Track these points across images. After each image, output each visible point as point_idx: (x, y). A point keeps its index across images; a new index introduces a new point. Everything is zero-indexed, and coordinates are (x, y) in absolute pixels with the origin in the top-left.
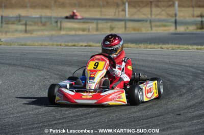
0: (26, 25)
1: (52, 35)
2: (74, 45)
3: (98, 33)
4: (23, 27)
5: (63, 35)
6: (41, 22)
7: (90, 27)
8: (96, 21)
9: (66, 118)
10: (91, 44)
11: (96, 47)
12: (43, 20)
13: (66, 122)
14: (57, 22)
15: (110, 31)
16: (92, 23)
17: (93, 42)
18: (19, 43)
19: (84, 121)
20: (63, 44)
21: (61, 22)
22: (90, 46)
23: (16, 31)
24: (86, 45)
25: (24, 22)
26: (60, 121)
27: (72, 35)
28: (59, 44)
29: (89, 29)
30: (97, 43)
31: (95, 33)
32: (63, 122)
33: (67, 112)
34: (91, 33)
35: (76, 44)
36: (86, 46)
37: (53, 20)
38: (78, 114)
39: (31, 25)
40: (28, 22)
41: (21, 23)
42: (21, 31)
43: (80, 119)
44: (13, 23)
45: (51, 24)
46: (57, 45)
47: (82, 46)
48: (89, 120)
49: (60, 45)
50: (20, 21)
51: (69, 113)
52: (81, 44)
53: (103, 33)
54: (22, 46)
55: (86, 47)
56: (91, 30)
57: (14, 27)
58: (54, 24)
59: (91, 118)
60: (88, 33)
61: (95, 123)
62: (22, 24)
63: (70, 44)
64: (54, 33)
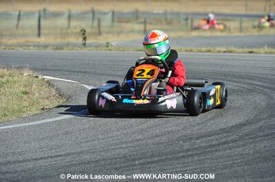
0: (145, 23)
1: (180, 38)
2: (209, 51)
3: (242, 34)
4: (141, 27)
5: (195, 37)
6: (166, 19)
7: (232, 27)
8: (239, 19)
9: (196, 148)
10: (232, 48)
11: (239, 53)
12: (169, 17)
13: (197, 154)
14: (187, 19)
15: (258, 31)
16: (233, 20)
17: (235, 46)
18: (136, 48)
19: (221, 153)
20: (194, 49)
21: (192, 20)
22: (231, 52)
23: (132, 31)
24: (225, 50)
25: (142, 20)
26: (190, 153)
27: (207, 38)
28: (189, 49)
29: (230, 29)
30: (240, 47)
31: (238, 34)
32: (193, 154)
33: (198, 141)
34: (233, 35)
35: (212, 49)
36: (225, 52)
37: (182, 17)
38: (213, 143)
39: (151, 24)
40: (147, 20)
41: (139, 21)
42: (139, 32)
43: (216, 151)
44: (128, 21)
45: (179, 22)
46: (187, 51)
47: (219, 52)
48: (227, 151)
49: (191, 51)
50: (137, 18)
51: (202, 142)
52: (218, 49)
53: (248, 34)
54: (139, 52)
55: (225, 54)
56: (232, 31)
57: (129, 26)
58: (183, 22)
59: (230, 148)
60: (229, 35)
61: (236, 155)
62: (140, 23)
63: (204, 49)
64: (182, 34)
